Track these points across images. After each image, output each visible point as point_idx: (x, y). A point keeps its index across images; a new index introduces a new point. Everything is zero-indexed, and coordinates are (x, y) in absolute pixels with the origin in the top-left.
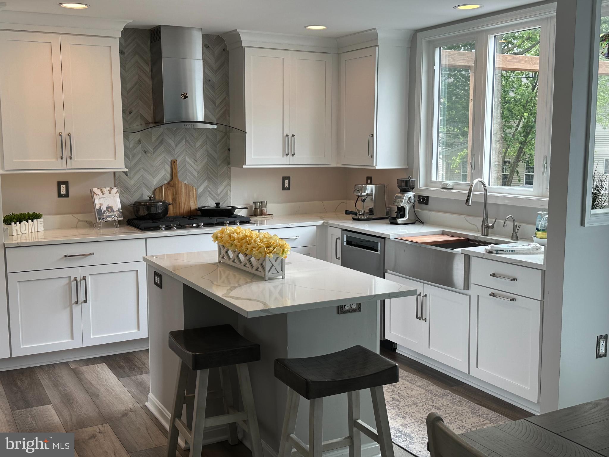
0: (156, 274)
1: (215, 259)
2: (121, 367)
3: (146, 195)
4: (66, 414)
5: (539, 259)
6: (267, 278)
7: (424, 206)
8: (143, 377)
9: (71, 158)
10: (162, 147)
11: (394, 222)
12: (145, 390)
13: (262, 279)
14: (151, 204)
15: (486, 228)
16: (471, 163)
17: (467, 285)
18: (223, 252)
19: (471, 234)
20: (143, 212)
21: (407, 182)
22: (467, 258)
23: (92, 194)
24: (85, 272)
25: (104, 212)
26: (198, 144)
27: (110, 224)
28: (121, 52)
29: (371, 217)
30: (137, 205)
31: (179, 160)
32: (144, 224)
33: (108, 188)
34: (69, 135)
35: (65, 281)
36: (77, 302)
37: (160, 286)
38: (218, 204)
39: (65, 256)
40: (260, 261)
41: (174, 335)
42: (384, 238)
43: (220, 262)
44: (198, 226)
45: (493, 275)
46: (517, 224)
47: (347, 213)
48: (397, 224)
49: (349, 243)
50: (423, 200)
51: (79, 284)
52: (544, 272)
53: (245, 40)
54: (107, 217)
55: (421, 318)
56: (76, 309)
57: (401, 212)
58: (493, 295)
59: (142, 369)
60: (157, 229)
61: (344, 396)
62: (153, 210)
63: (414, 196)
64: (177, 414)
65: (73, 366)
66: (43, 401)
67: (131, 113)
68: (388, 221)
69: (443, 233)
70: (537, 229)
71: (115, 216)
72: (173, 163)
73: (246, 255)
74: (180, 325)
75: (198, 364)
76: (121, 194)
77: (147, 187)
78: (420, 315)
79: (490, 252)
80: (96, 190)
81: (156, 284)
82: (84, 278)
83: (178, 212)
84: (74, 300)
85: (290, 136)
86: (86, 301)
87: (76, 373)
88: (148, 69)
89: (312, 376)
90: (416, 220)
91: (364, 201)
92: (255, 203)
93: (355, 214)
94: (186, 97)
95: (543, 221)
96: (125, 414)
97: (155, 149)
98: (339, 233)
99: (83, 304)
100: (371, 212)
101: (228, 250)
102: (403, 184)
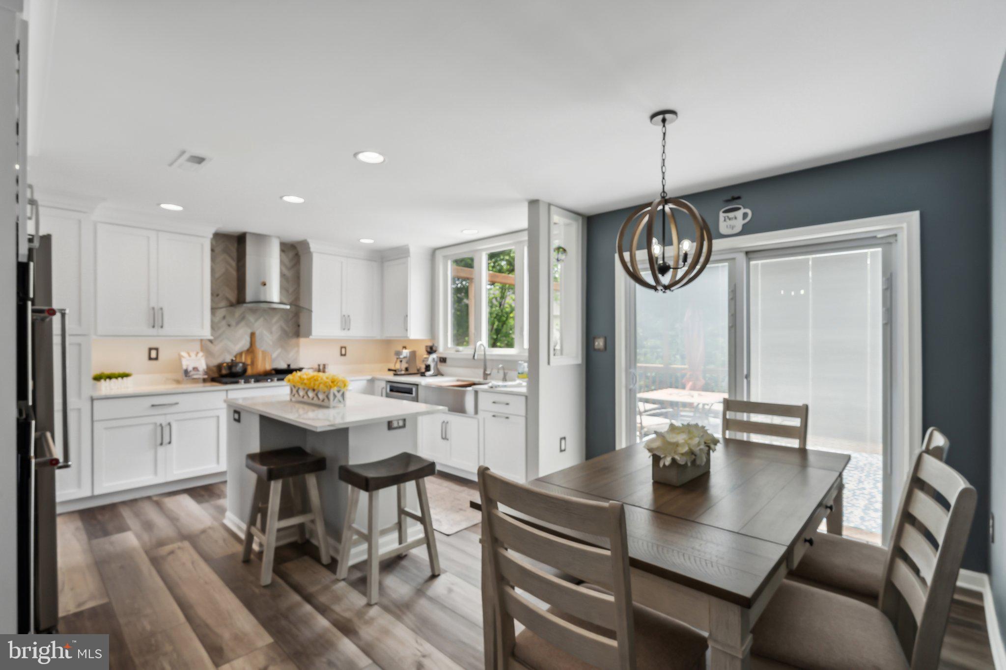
0: (236, 412)
1: (288, 398)
2: (202, 496)
3: (228, 358)
4: (146, 537)
5: (524, 390)
6: (331, 406)
7: (443, 364)
8: (221, 502)
9: (162, 327)
10: (243, 324)
11: (423, 375)
12: (222, 511)
13: (327, 407)
14: (231, 365)
15: (486, 376)
16: (474, 334)
17: (476, 412)
18: (294, 391)
19: (476, 380)
20: (224, 372)
21: (431, 348)
22: (476, 392)
23: (180, 357)
24: (169, 419)
25: (190, 371)
26: (274, 320)
27: (195, 381)
28: (212, 250)
29: (407, 372)
30: (219, 367)
31: (257, 333)
32: (225, 380)
33: (195, 353)
34: (161, 309)
35: (151, 427)
36: (161, 444)
37: (238, 420)
38: (289, 366)
39: (153, 406)
40: (326, 394)
41: (251, 457)
42: (417, 385)
43: (291, 400)
44: (272, 380)
45: (494, 402)
46: (506, 371)
47: (389, 370)
48: (425, 376)
49: (391, 390)
50: (443, 360)
51: (164, 429)
52: (526, 397)
53: (313, 247)
54: (193, 375)
55: (445, 438)
56: (161, 450)
57: (428, 368)
58: (494, 416)
59: (221, 495)
60: (237, 382)
61: (394, 488)
62: (235, 370)
63: (437, 357)
64: (252, 522)
65: (155, 499)
66: (123, 528)
67: (218, 295)
68: (419, 375)
69: (458, 381)
70: (519, 373)
71: (200, 375)
72: (253, 335)
73: (314, 390)
74: (255, 448)
75: (272, 475)
76: (207, 358)
77: (229, 352)
78: (444, 436)
79: (492, 387)
80: (184, 354)
81: (235, 420)
82: (169, 424)
83: (255, 371)
84: (159, 441)
85: (346, 316)
86: (170, 443)
87: (158, 504)
88: (234, 264)
89: (371, 474)
90: (438, 374)
91: (401, 361)
92: (319, 365)
93: (395, 371)
94: (265, 284)
95: (525, 367)
96: (204, 531)
97: (238, 323)
98: (383, 384)
99: (169, 446)
100: (407, 369)
101: (299, 389)
102: (429, 350)
